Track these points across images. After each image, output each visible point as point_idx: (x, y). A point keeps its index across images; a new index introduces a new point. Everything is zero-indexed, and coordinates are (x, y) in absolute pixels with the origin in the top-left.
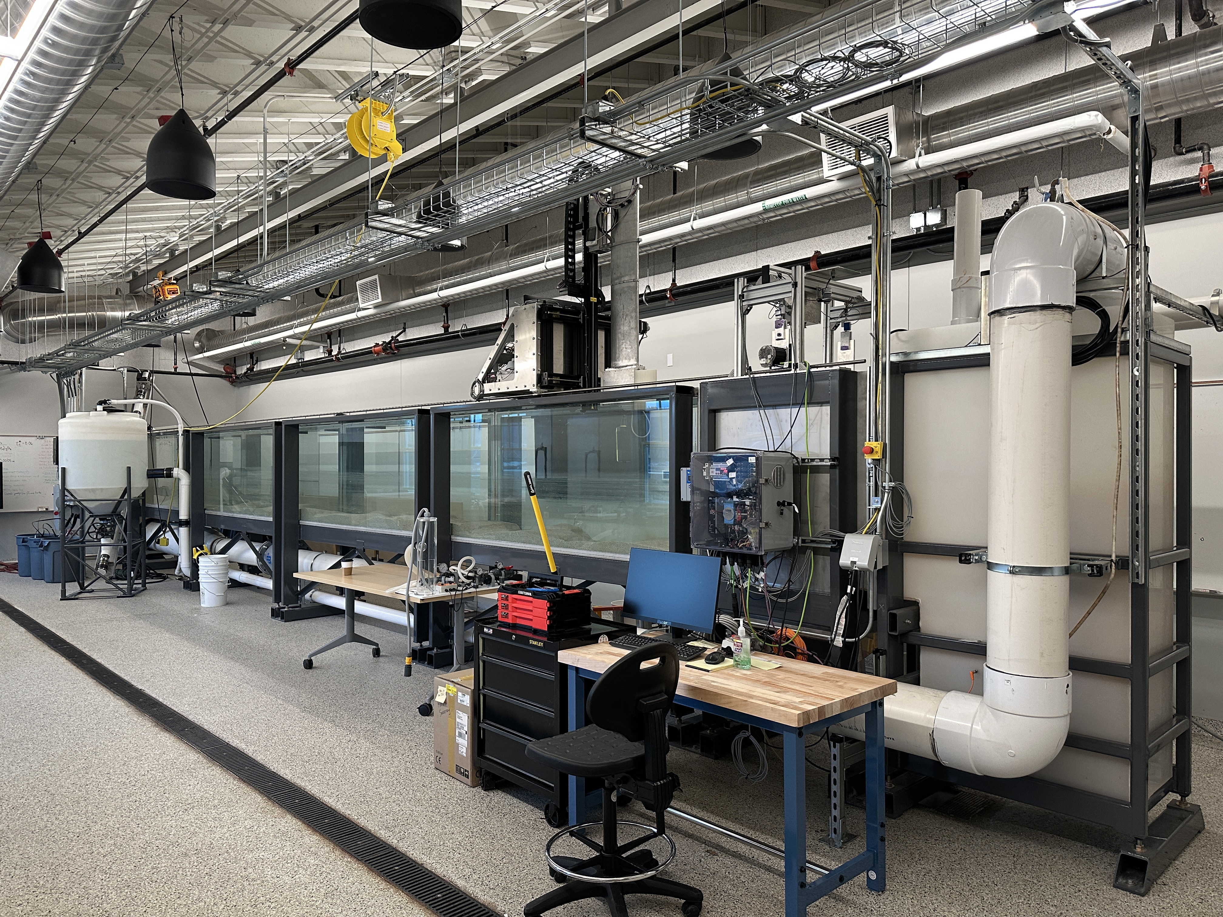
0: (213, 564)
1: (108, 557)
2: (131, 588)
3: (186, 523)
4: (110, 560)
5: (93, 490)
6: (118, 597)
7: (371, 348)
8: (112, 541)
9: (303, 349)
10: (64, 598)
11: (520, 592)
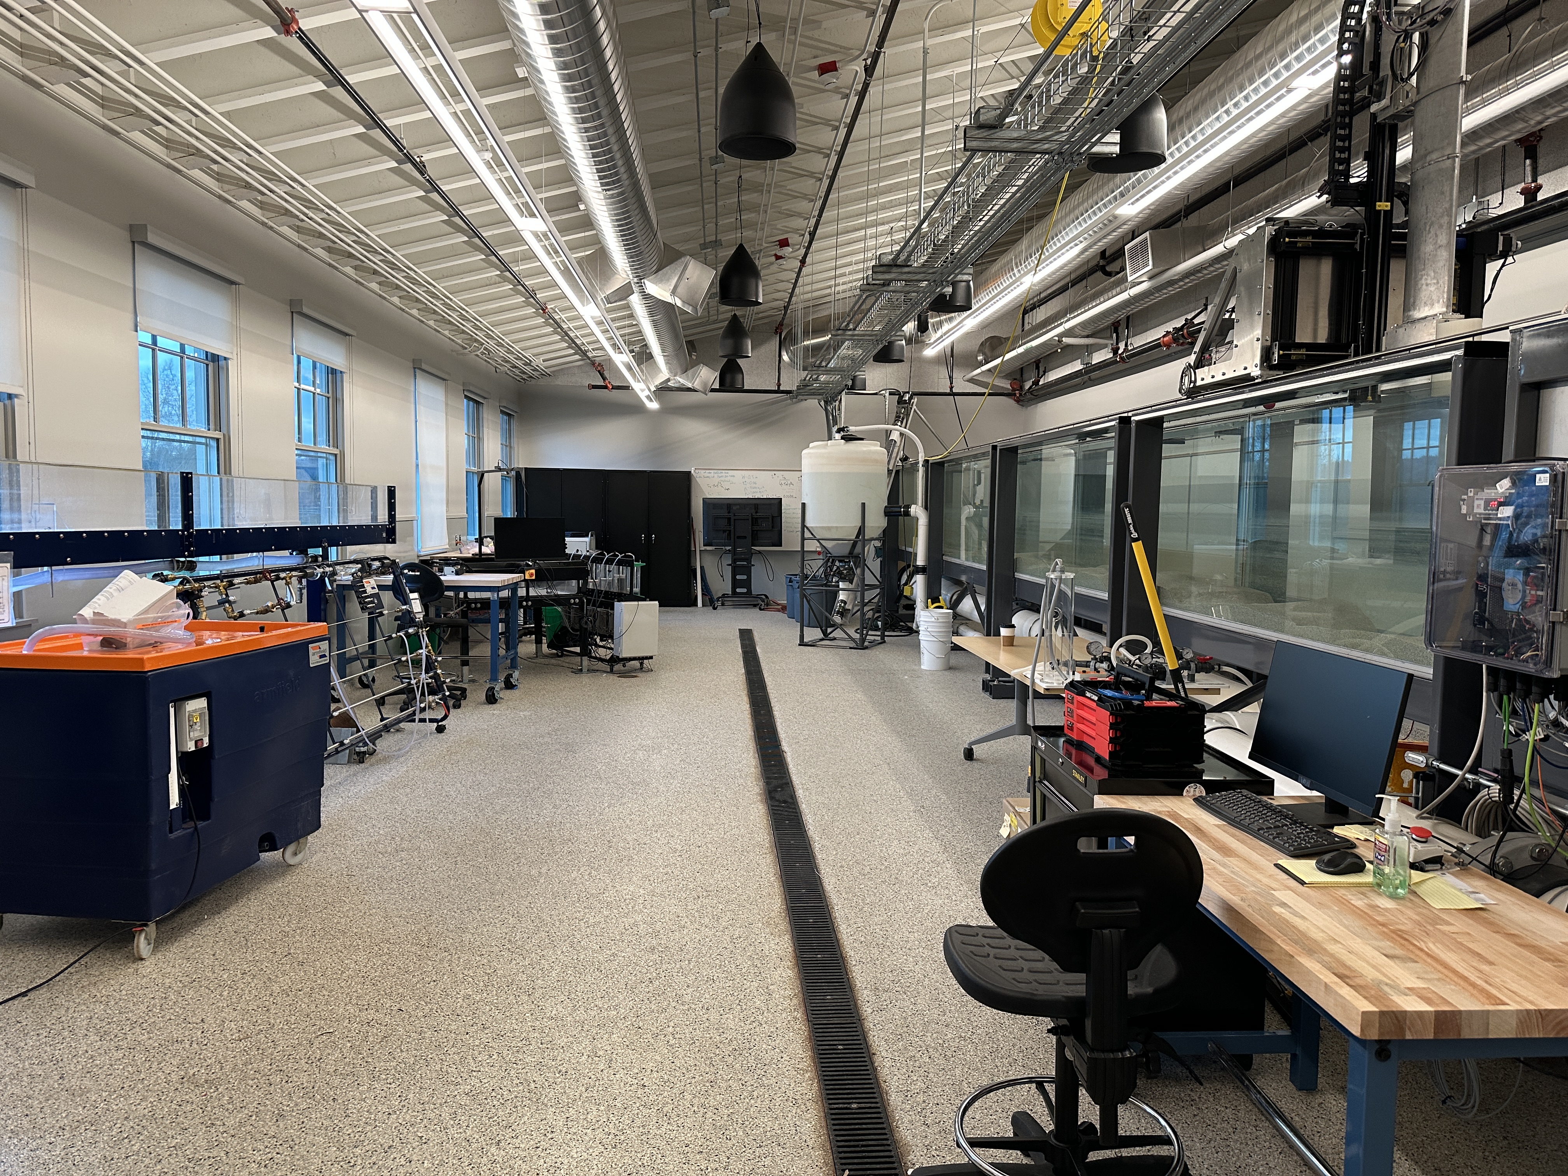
0: (933, 620)
1: (845, 603)
2: (863, 640)
3: (922, 570)
4: (847, 607)
5: (829, 528)
6: (851, 648)
7: (1159, 339)
8: (851, 587)
9: (1090, 349)
10: (802, 644)
11: (1088, 694)
